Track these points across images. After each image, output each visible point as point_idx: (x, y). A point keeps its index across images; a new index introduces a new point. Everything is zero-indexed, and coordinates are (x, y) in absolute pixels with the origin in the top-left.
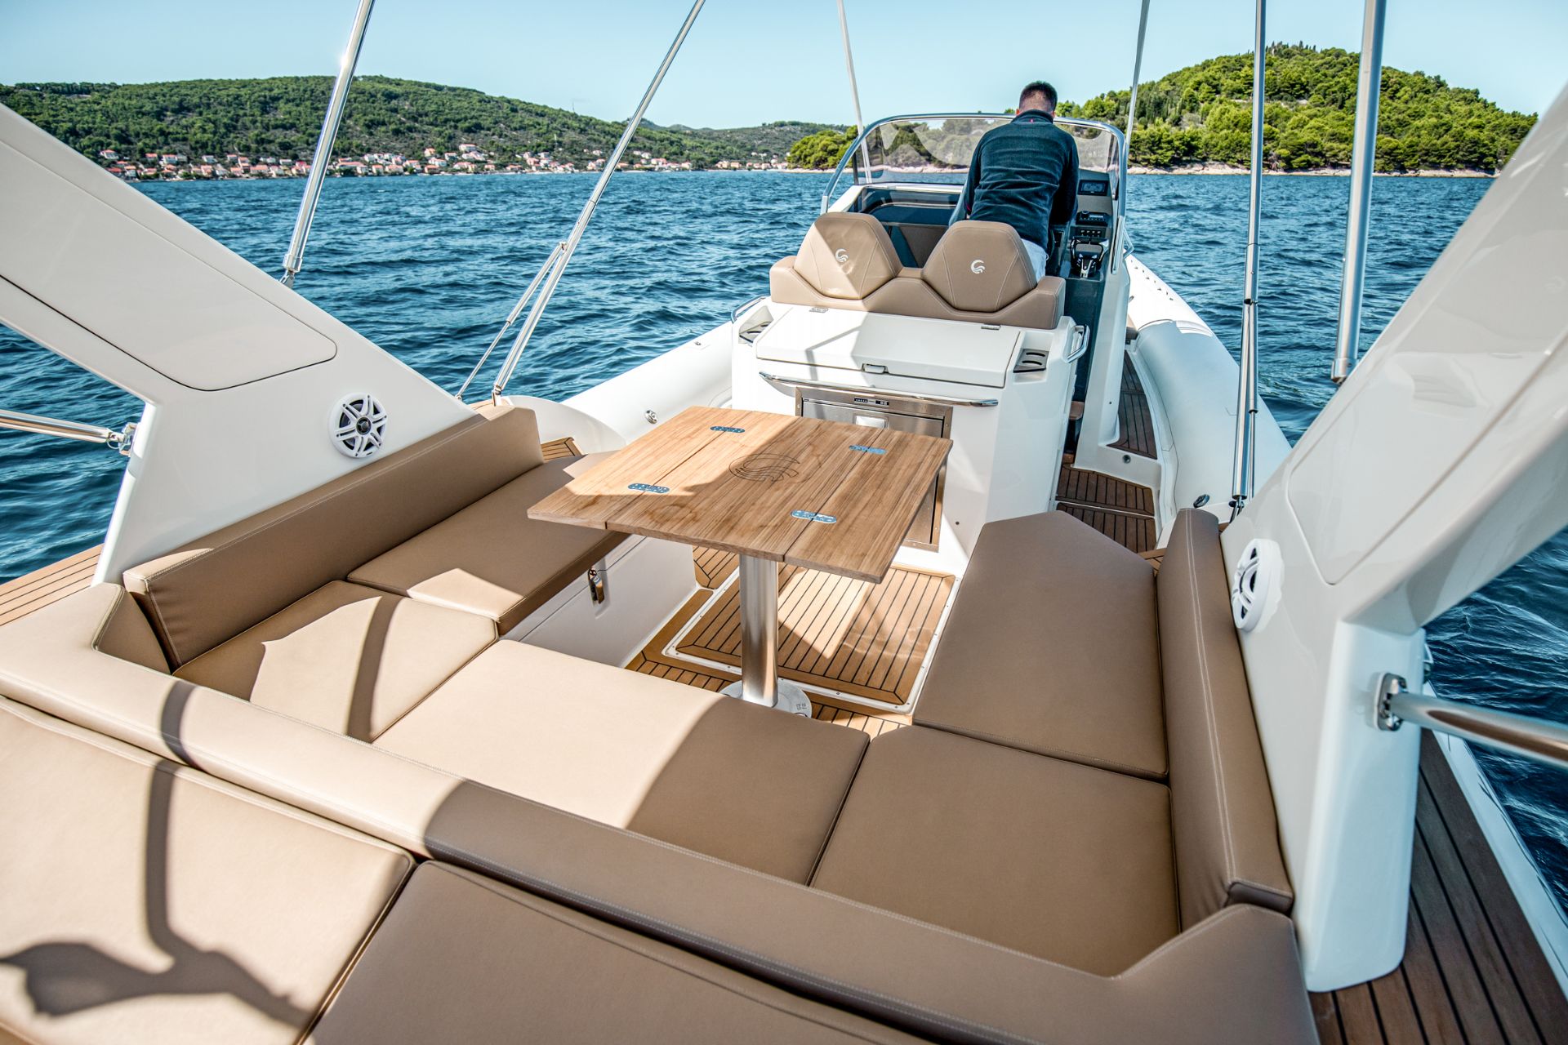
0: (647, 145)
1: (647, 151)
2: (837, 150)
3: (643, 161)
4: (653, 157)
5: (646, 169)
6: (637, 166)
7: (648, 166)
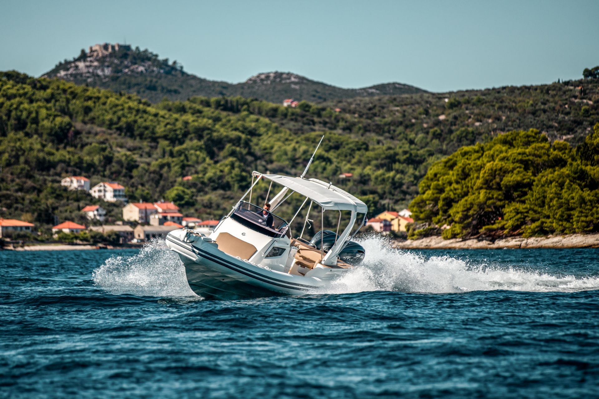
0: (120, 153)
1: (113, 177)
2: (530, 185)
3: (91, 213)
4: (132, 198)
5: (97, 239)
6: (66, 228)
7: (107, 229)
